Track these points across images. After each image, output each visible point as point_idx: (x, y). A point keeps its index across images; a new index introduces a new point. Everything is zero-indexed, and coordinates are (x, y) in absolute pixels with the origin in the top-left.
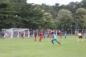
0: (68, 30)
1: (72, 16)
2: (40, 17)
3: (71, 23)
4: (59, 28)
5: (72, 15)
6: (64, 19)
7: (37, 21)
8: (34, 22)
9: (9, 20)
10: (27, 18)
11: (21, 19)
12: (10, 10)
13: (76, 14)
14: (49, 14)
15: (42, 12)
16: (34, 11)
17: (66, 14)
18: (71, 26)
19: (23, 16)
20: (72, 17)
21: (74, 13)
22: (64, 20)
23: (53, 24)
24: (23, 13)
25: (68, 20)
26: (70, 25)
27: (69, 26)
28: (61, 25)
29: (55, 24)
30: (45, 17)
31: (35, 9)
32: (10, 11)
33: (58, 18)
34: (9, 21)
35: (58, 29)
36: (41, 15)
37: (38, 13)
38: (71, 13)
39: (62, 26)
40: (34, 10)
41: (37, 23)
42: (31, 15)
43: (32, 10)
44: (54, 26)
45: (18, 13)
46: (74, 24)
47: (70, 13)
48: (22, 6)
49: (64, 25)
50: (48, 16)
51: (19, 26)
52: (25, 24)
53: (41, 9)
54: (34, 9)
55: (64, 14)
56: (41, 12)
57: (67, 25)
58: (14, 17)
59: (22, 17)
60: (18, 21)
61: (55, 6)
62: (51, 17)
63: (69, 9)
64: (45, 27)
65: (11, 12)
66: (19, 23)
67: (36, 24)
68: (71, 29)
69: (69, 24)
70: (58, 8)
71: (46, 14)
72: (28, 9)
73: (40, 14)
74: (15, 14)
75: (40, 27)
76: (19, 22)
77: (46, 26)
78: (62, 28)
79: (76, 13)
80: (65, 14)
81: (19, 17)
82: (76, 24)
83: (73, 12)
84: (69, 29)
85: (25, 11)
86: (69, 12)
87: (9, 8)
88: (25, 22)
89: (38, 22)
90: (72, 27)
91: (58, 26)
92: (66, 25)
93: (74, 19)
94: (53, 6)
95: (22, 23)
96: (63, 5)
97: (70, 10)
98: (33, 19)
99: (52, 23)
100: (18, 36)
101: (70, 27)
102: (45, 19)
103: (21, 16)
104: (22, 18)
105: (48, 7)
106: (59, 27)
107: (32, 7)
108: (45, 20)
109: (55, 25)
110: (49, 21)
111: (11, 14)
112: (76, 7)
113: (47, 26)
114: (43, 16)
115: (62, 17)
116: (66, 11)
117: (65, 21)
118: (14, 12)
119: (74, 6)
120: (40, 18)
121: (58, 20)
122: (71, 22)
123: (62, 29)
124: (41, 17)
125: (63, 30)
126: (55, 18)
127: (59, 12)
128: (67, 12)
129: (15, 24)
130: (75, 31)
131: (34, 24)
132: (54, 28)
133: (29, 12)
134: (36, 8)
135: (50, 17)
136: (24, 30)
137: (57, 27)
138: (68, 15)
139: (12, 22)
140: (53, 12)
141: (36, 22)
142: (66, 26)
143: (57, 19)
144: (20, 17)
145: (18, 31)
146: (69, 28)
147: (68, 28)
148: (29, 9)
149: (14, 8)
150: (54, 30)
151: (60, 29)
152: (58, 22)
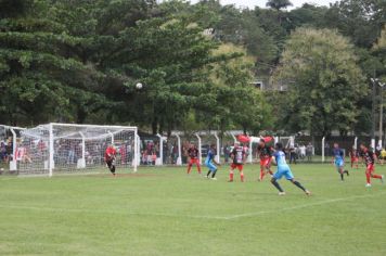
0: (335, 133)
1: (358, 63)
2: (196, 65)
3: (352, 98)
4: (290, 123)
5: (356, 58)
6: (317, 77)
7: (179, 85)
8: (162, 94)
9: (37, 79)
10: (129, 73)
11: (99, 74)
12: (39, 27)
13: (375, 54)
14: (239, 50)
15: (202, 39)
16: (165, 34)
17: (326, 53)
18: (350, 115)
19: (105, 58)
20: (358, 70)
21: (364, 50)
22: (312, 83)
23: (258, 101)
24: (105, 46)
25: (336, 83)
26: (347, 107)
27: (338, 114)
28: (297, 110)
29: (270, 102)
30: (216, 66)
31: (169, 26)
32: (43, 34)
33: (284, 71)
34: (37, 87)
35: (283, 131)
36: (199, 59)
37: (183, 43)
38: (352, 45)
39: (304, 113)
40: (163, 27)
41: (177, 95)
42: (149, 55)
43: (152, 29)
44: (264, 113)
45: (79, 45)
46: (364, 103)
47: (346, 49)
48: (104, 10)
49: (313, 108)
50: (231, 64)
51: (87, 110)
52: (115, 104)
53: (200, 24)
54: (161, 23)
55: (316, 54)
56: (197, 38)
57: (328, 109)
58: (63, 67)
59: (101, 65)
60: (80, 86)
61: (267, 12)
62: (249, 66)
63: (340, 27)
64: (217, 118)
65: (48, 41)
66: (87, 96)
67: (173, 102)
68: (351, 130)
69: (340, 102)
70: (284, 19)
71: (226, 49)
72: (135, 25)
73: (191, 50)
74: (68, 50)
75: (192, 116)
76: (86, 90)
77: (224, 111)
78: (302, 126)
79: (375, 47)
80: (320, 53)
81: (85, 63)
82: (379, 102)
83: (359, 44)
84: (342, 131)
85: (117, 36)
86: (342, 42)
87: (35, 20)
88: (116, 91)
89: (183, 91)
90: (356, 118)
91: (284, 116)
92: (322, 109)
93: (364, 78)
94: (258, 11)
95: (101, 99)
96: (306, 6)
97: (344, 34)
98: (157, 78)
99: (250, 99)
100: (82, 163)
101: (343, 119)
102: (218, 76)
103: (94, 60)
104: (101, 68)
105: (231, 14)
106: (288, 117)
107: (156, 16)
108: (217, 82)
109: (269, 108)
110: (238, 87)
111: (45, 50)
112: (376, 17)
113: (228, 111)
114: (207, 62)
115: (302, 66)
116: (324, 38)
117: (320, 87)
118: (64, 37)
119: (368, 10)
120: (194, 72)
121: (284, 81)
122: (351, 94)
123: (305, 129)
124: (200, 65)
125: (307, 133)
126: (266, 72)
127: (290, 42)
128: (332, 42)
129: (68, 101)
130: (373, 141)
131: (161, 101)
132: (261, 121)
133: (138, 40)
134: (174, 21)
135: (243, 68)
136: (111, 134)
137: (276, 119)
138: (334, 57)
139: (54, 88)
140: (259, 41)
141: (172, 90)
142: (324, 114)
143: (280, 77)
144: (90, 66)
145: (84, 139)
146: (342, 125)
147: (333, 127)
148: (137, 22)
149: (61, 18)
150: (263, 132)
151: (295, 129)
152: (281, 92)
